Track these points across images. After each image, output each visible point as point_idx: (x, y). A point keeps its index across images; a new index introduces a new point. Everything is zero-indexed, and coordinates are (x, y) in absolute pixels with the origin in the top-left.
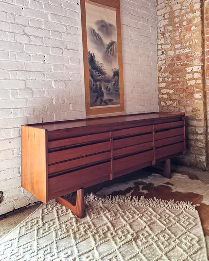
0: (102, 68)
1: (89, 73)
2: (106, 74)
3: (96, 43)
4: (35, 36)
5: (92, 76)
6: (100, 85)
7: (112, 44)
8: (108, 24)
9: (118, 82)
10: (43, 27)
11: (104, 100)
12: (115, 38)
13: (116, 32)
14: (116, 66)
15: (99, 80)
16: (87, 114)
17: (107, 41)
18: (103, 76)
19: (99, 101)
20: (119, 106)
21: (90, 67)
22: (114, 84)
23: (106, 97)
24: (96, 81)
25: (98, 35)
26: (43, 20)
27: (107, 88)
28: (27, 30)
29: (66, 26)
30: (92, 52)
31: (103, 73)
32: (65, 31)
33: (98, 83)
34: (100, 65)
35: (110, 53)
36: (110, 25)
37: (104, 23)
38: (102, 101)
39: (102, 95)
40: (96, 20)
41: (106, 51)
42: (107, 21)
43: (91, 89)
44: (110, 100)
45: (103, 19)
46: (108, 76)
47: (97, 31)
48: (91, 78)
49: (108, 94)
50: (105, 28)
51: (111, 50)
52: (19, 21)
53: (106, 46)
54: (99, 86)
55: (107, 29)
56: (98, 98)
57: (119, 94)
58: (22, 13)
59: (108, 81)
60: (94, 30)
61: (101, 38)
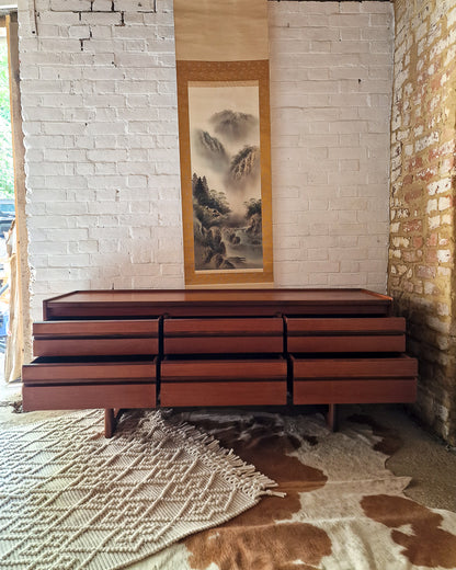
0: (222, 201)
1: (192, 213)
2: (229, 211)
3: (208, 156)
4: (103, 163)
5: (200, 216)
6: (218, 232)
7: (246, 153)
8: (238, 115)
9: (259, 226)
10: (116, 146)
11: (225, 259)
12: (254, 141)
13: (258, 127)
14: (255, 194)
15: (214, 224)
16: (187, 282)
17: (234, 150)
18: (225, 216)
19: (213, 260)
20: (261, 270)
21: (196, 202)
22: (250, 230)
23: (229, 254)
24: (207, 225)
25: (215, 141)
26: (116, 135)
27: (231, 237)
28: (92, 155)
29: (155, 136)
30: (200, 175)
31: (224, 211)
32: (153, 145)
33: (213, 229)
34: (217, 196)
35: (242, 171)
36: (245, 117)
37: (228, 117)
38: (221, 260)
39: (222, 250)
40: (210, 114)
41: (232, 168)
42: (236, 109)
43: (197, 239)
44: (238, 260)
45: (228, 109)
46: (236, 216)
47: (212, 134)
48: (197, 221)
49: (234, 248)
50: (231, 126)
51: (243, 166)
52: (81, 143)
53: (233, 160)
54: (214, 234)
55: (236, 126)
56: (211, 255)
57: (261, 249)
58: (86, 132)
59: (235, 224)
60: (206, 134)
61: (221, 147)
